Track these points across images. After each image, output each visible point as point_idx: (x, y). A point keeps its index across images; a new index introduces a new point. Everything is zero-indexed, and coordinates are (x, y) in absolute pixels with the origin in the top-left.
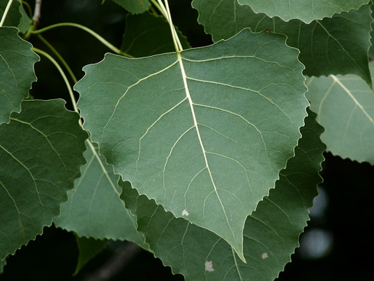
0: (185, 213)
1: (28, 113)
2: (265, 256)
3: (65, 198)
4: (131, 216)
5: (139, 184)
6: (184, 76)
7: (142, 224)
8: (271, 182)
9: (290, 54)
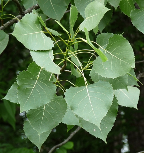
0: (88, 120)
1: (55, 99)
2: (106, 128)
3: (63, 117)
4: (78, 120)
5: (78, 114)
6: (88, 91)
7: (80, 121)
8: (106, 113)
9: (110, 85)
